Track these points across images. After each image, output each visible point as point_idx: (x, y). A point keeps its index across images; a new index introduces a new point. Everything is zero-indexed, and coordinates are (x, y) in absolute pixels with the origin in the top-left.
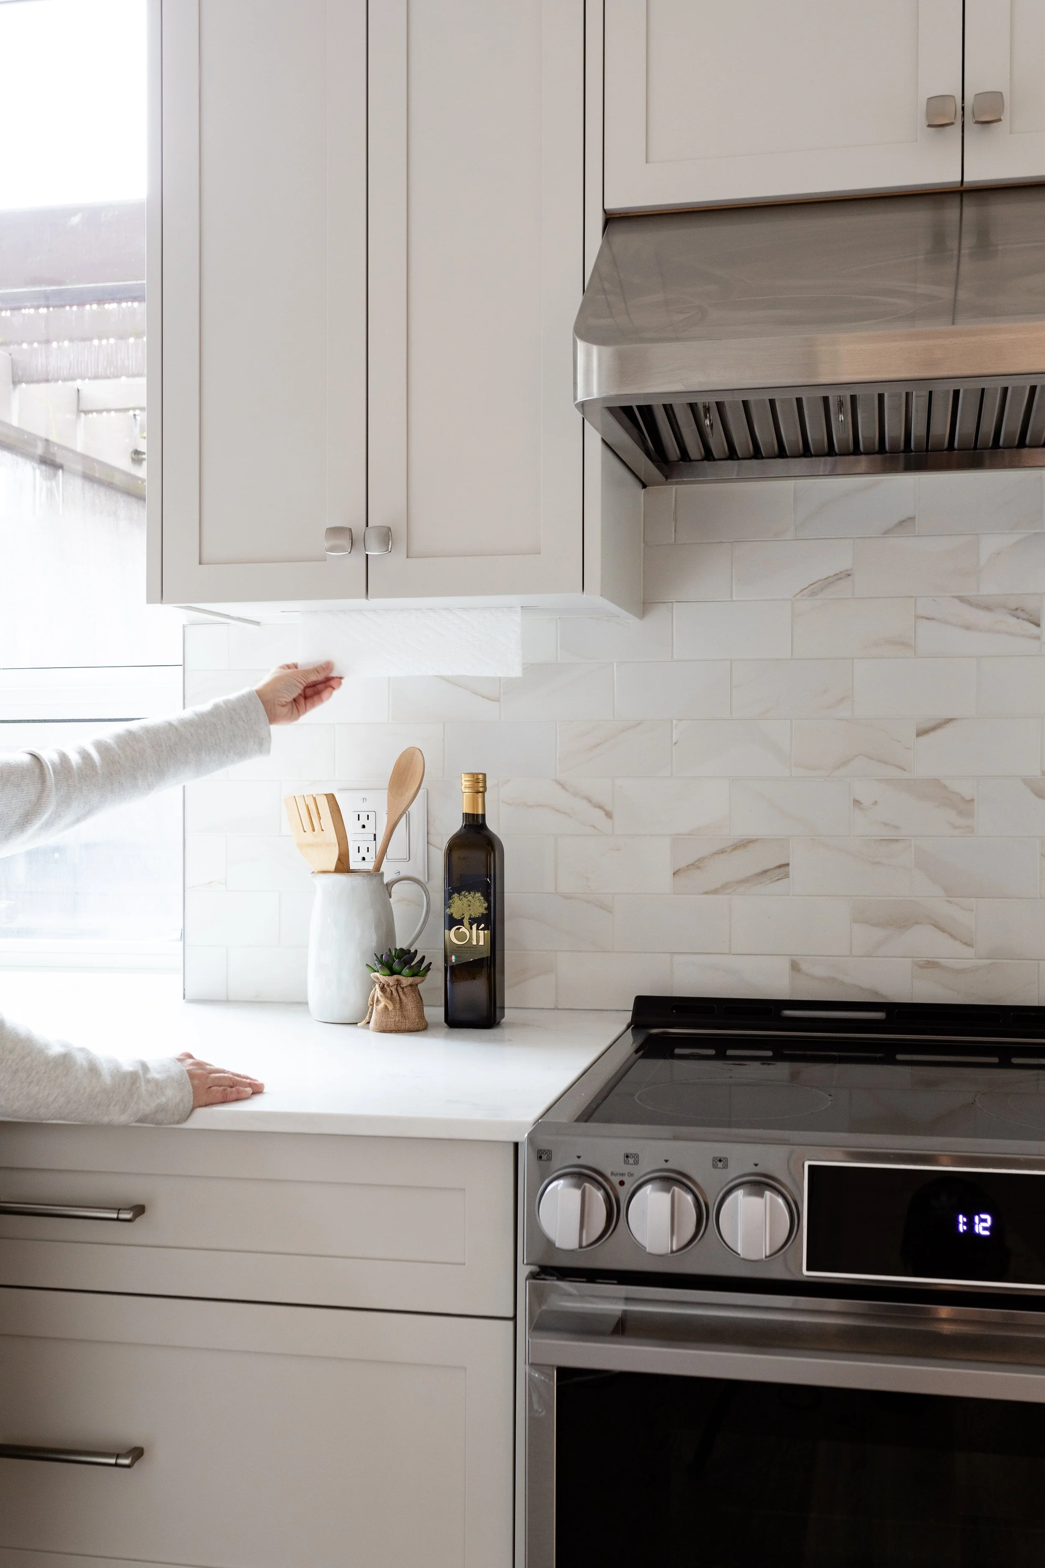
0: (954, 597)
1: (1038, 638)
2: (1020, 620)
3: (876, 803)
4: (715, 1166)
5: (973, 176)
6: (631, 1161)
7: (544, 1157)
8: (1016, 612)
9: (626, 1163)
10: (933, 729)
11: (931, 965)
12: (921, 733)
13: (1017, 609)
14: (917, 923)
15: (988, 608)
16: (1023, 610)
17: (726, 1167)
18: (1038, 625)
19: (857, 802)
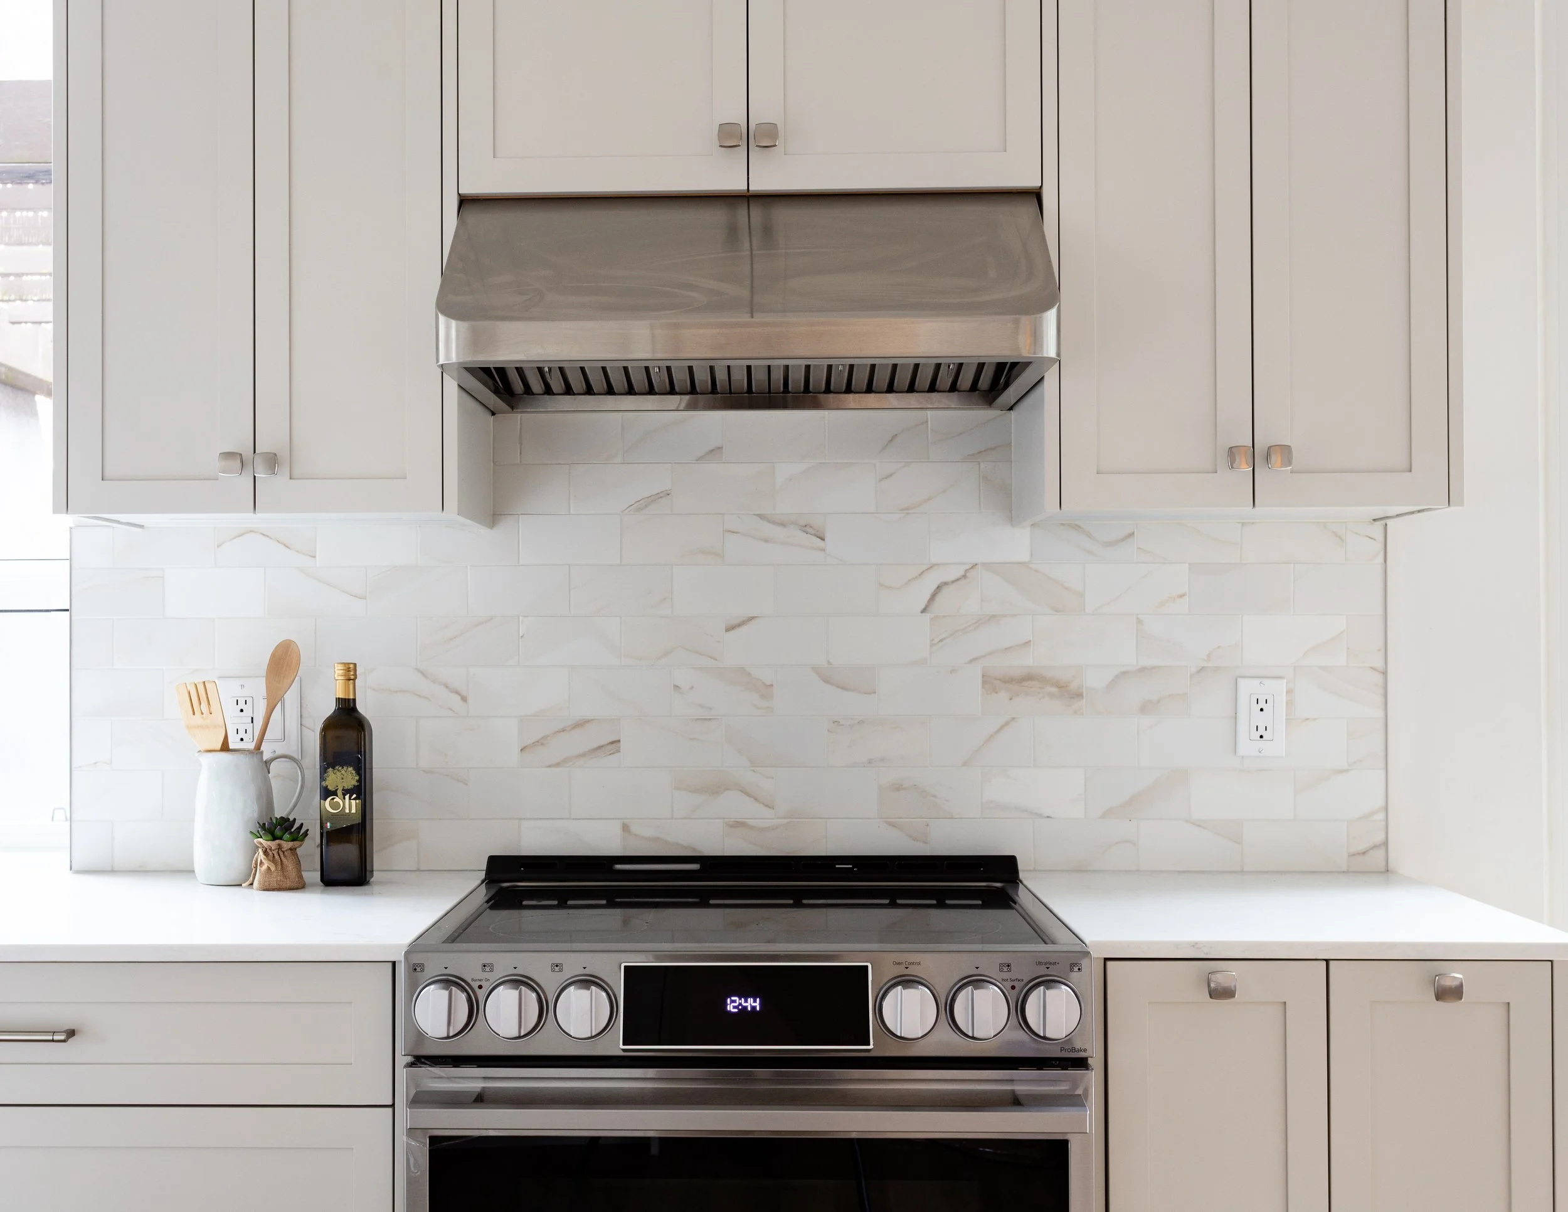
0: (755, 515)
1: (823, 550)
2: (809, 536)
3: (692, 688)
4: (553, 971)
5: (757, 186)
6: (487, 969)
7: (418, 969)
8: (805, 528)
9: (484, 971)
10: (739, 625)
11: (739, 824)
12: (729, 629)
13: (806, 526)
14: (728, 789)
15: (783, 525)
16: (811, 527)
17: (561, 970)
18: (823, 539)
19: (676, 687)
